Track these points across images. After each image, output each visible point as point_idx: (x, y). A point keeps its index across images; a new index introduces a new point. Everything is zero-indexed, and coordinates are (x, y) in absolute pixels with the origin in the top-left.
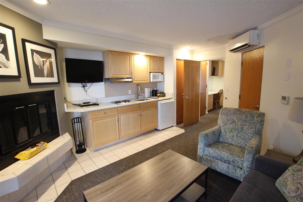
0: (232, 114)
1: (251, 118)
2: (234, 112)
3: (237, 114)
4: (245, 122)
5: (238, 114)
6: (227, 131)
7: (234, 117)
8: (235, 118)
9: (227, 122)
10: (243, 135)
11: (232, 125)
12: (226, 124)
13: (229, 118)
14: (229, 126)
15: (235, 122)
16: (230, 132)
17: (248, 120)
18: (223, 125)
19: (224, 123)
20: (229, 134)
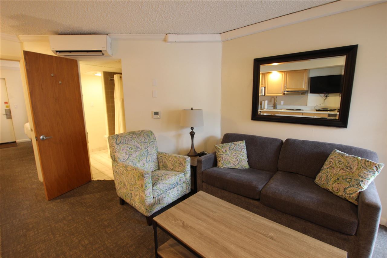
0: (130, 140)
1: (149, 138)
2: (131, 136)
3: (135, 138)
4: (146, 144)
5: (137, 138)
6: (136, 162)
7: (134, 142)
8: (136, 143)
9: (131, 151)
10: (151, 157)
11: (138, 152)
12: (131, 154)
13: (130, 146)
14: (136, 155)
15: (139, 148)
16: (139, 161)
17: (147, 140)
18: (128, 157)
19: (128, 154)
20: (139, 163)
